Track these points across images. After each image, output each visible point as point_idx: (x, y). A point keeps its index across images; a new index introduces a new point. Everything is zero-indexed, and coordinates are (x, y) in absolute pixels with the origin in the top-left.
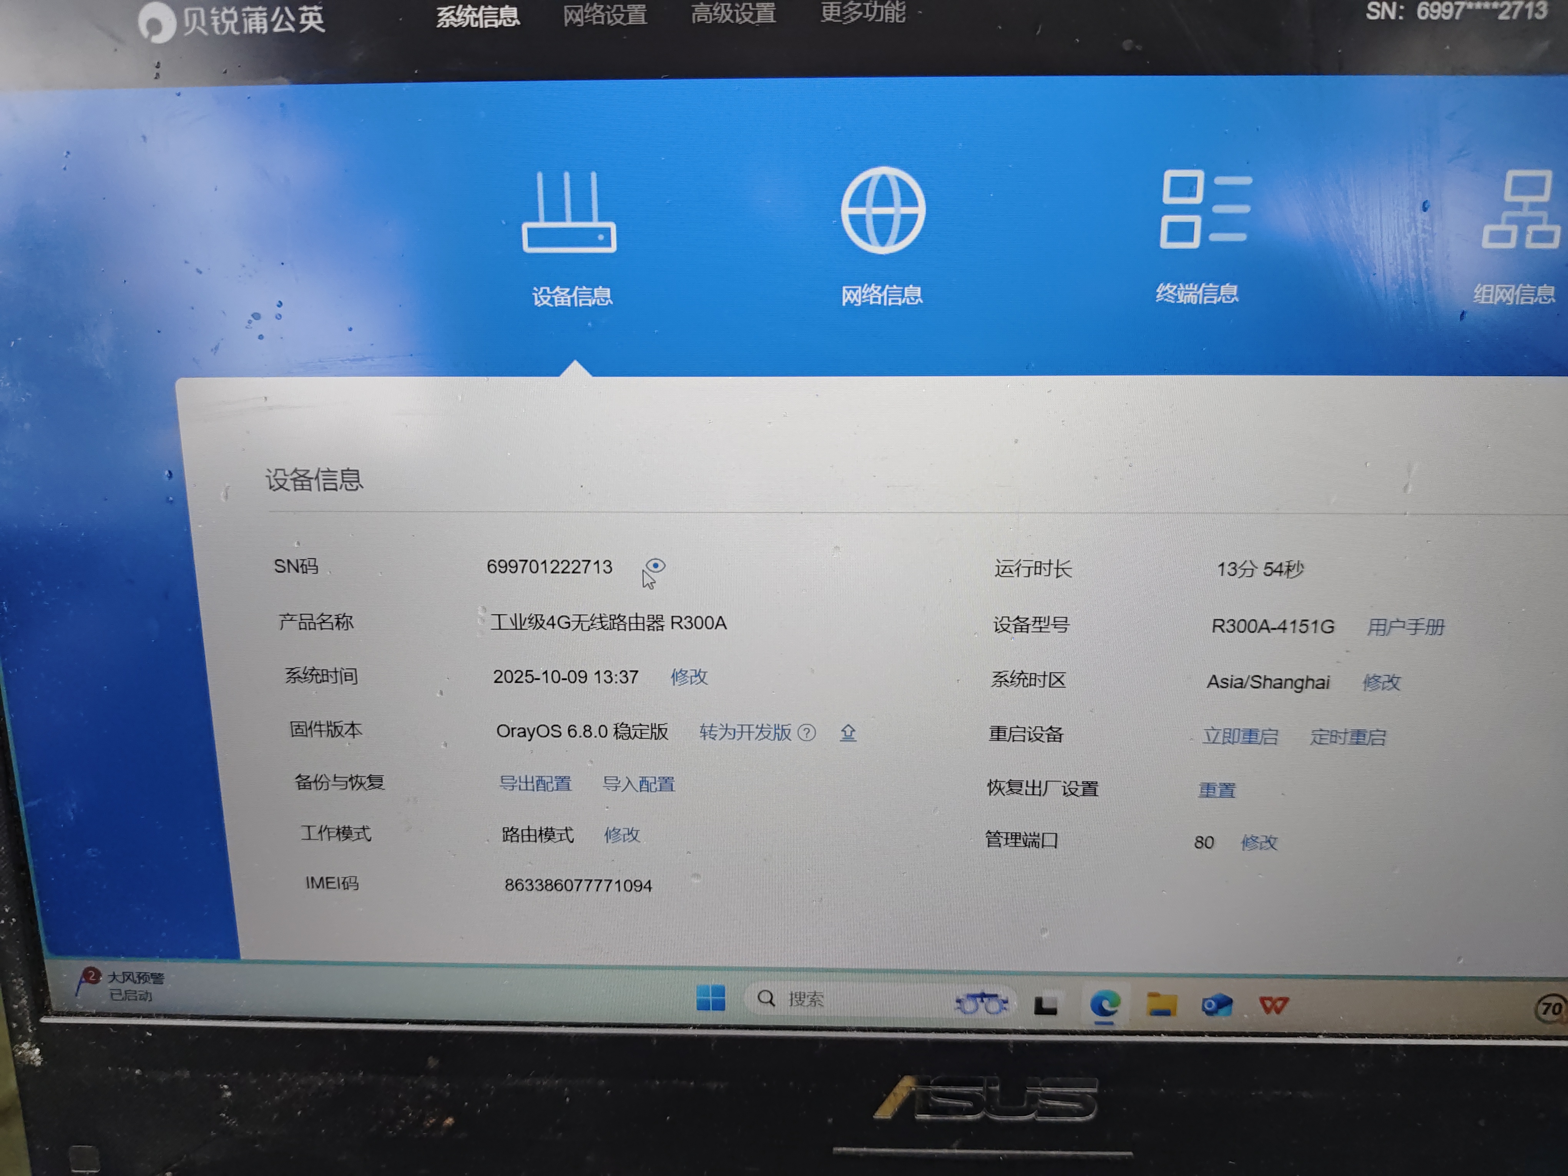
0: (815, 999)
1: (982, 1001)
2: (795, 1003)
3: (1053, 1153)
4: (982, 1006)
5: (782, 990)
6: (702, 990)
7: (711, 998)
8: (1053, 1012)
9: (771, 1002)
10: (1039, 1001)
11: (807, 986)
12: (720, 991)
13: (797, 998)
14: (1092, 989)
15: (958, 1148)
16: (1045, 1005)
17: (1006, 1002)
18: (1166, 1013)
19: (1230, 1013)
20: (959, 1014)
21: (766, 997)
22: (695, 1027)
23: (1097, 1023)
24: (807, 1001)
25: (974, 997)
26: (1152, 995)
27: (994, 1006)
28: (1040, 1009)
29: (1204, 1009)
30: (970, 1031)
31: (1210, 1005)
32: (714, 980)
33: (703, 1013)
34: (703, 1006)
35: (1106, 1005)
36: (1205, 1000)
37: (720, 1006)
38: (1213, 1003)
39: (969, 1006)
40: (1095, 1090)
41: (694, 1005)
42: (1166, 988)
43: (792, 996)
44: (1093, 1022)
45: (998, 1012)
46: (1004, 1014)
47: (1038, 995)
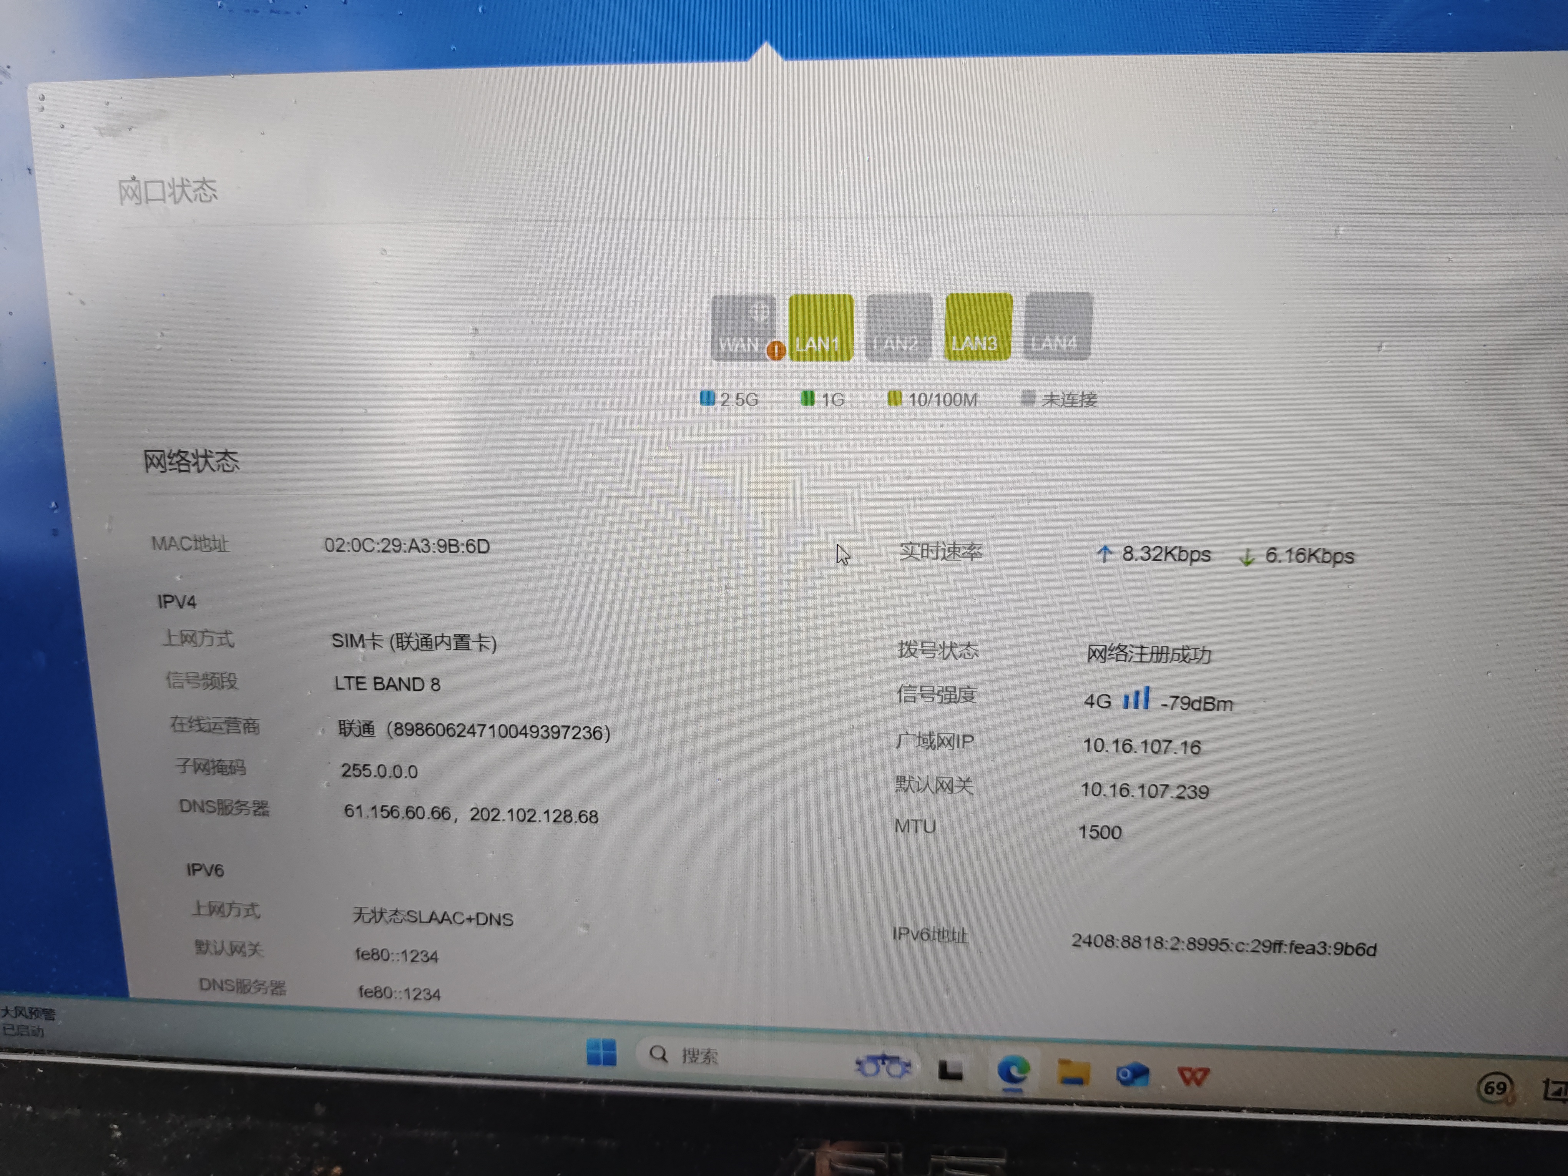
0: (709, 1057)
2: (688, 1060)
4: (883, 1069)
5: (675, 1047)
6: (592, 1045)
7: (602, 1053)
8: (958, 1077)
9: (663, 1058)
10: (943, 1066)
11: (700, 1044)
12: (610, 1046)
13: (690, 1055)
14: (999, 1054)
16: (950, 1070)
17: (909, 1065)
18: (1079, 1081)
19: (1147, 1083)
20: (859, 1077)
21: (658, 1053)
22: (585, 1082)
23: (1005, 1090)
24: (701, 1059)
25: (873, 1059)
26: (1064, 1062)
27: (896, 1069)
28: (945, 1073)
29: (1118, 1078)
30: (871, 1095)
31: (1125, 1074)
32: (604, 1034)
33: (593, 1068)
34: (593, 1060)
35: (1014, 1071)
36: (1119, 1069)
37: (611, 1061)
38: (1128, 1071)
39: (870, 1068)
41: (584, 1058)
42: (1077, 1055)
43: (686, 1053)
44: (1000, 1089)
45: (900, 1076)
46: (906, 1078)
47: (942, 1059)
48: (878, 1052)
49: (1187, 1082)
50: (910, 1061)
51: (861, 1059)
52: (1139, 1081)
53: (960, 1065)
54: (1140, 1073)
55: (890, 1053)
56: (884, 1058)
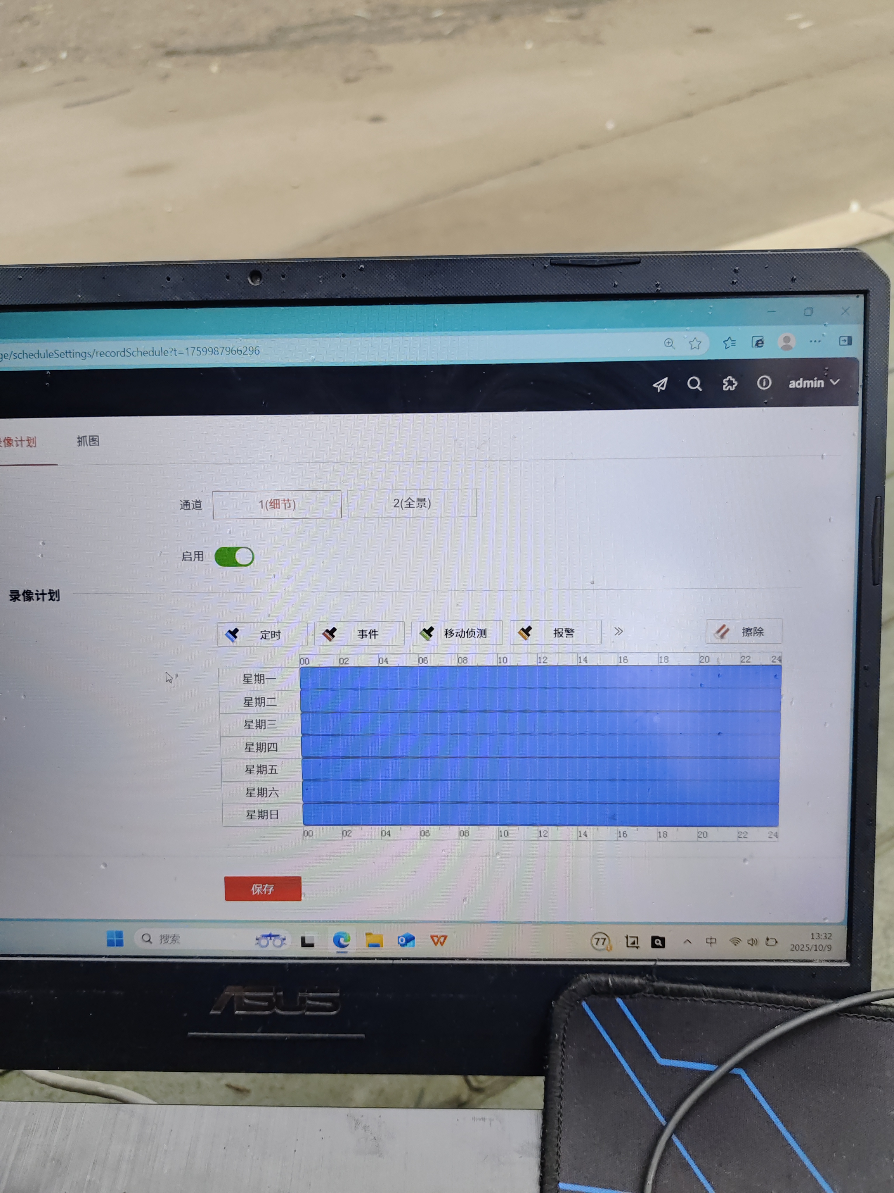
0: (175, 939)
1: (271, 939)
2: (163, 941)
3: (317, 1035)
4: (271, 942)
5: (156, 933)
6: (110, 934)
7: (115, 939)
8: (312, 945)
9: (149, 941)
10: (303, 939)
11: (170, 931)
12: (120, 934)
13: (164, 938)
14: (333, 931)
15: (262, 1032)
16: (307, 942)
17: (284, 939)
18: (377, 946)
19: (414, 945)
20: (257, 947)
21: (146, 938)
22: (106, 957)
23: (338, 952)
24: (170, 940)
25: (266, 936)
26: (368, 934)
27: (278, 942)
28: (304, 944)
29: (399, 943)
30: (265, 958)
31: (402, 941)
32: (116, 927)
34: (110, 944)
35: (342, 941)
36: (398, 938)
37: (120, 944)
38: (404, 939)
39: (264, 942)
40: (338, 994)
41: (105, 942)
42: (375, 930)
43: (162, 937)
44: (335, 952)
45: (280, 946)
46: (284, 947)
47: (303, 935)
48: (268, 933)
49: (436, 944)
50: (285, 937)
51: (259, 937)
52: (409, 944)
53: (313, 938)
54: (410, 939)
55: (273, 933)
56: (270, 936)
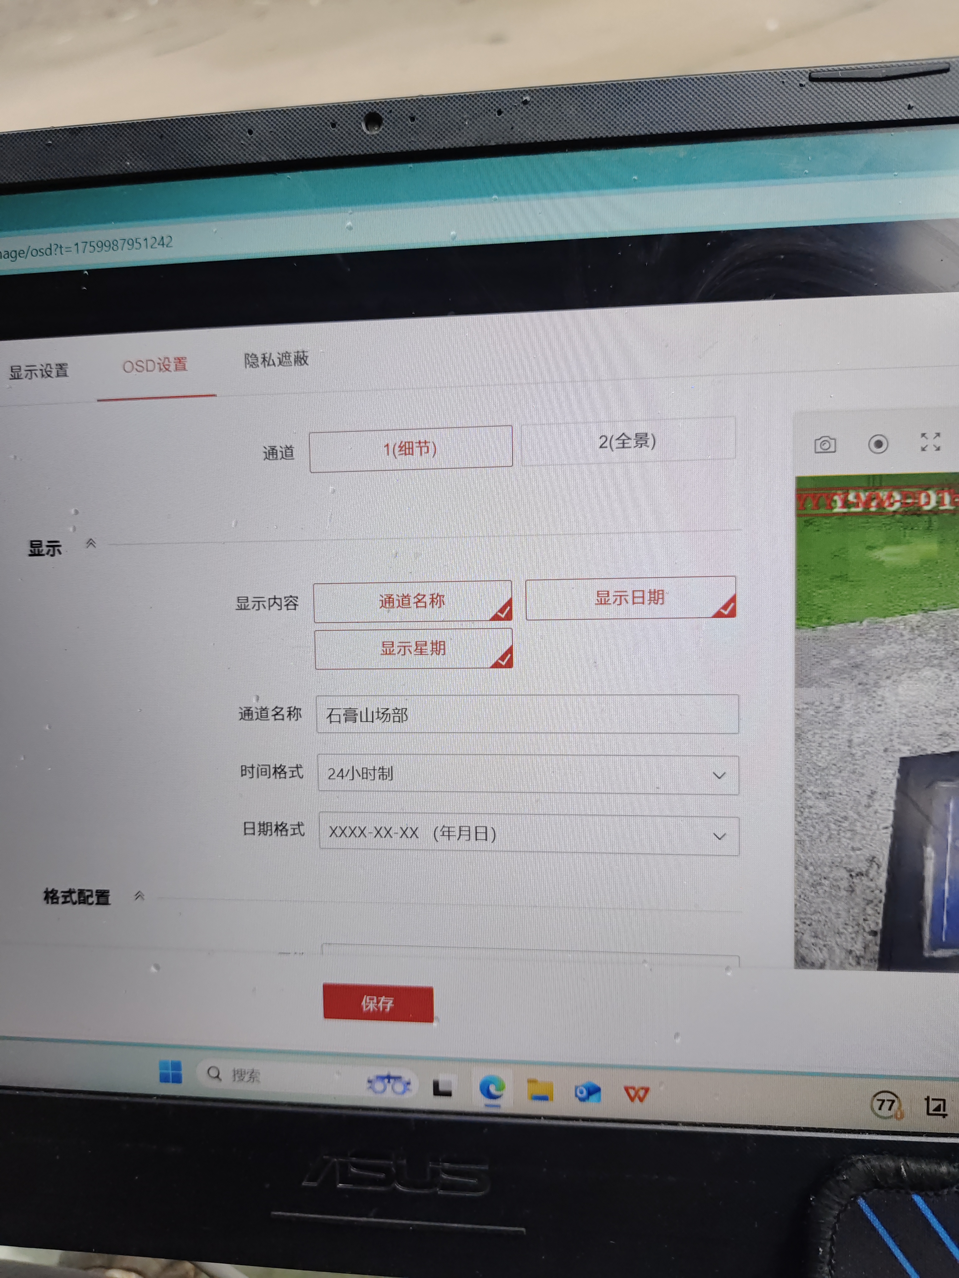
0: (253, 1076)
1: (389, 1082)
2: (237, 1079)
4: (389, 1087)
5: (227, 1067)
6: (163, 1065)
7: (171, 1072)
8: (448, 1094)
9: (218, 1077)
10: (436, 1085)
11: (247, 1065)
12: (177, 1066)
13: (239, 1074)
15: (374, 1215)
16: (442, 1088)
17: (409, 1083)
18: (544, 1098)
19: (599, 1100)
20: (370, 1094)
21: (213, 1073)
22: (158, 1097)
23: (487, 1106)
24: (247, 1078)
25: (382, 1078)
26: (530, 1081)
27: (399, 1087)
28: (437, 1091)
29: (576, 1096)
30: (380, 1109)
31: (582, 1092)
32: (171, 1056)
33: (164, 1085)
34: (164, 1079)
35: (493, 1089)
36: (576, 1088)
37: (177, 1079)
38: (585, 1090)
39: (379, 1086)
40: (485, 1167)
41: (158, 1078)
42: (542, 1075)
43: (235, 1073)
44: (483, 1105)
45: (404, 1092)
46: (407, 1095)
47: (436, 1078)
48: (385, 1073)
49: (632, 1099)
50: (410, 1080)
51: (371, 1078)
52: (593, 1097)
53: (450, 1083)
54: (593, 1091)
55: (393, 1074)
56: (389, 1077)
